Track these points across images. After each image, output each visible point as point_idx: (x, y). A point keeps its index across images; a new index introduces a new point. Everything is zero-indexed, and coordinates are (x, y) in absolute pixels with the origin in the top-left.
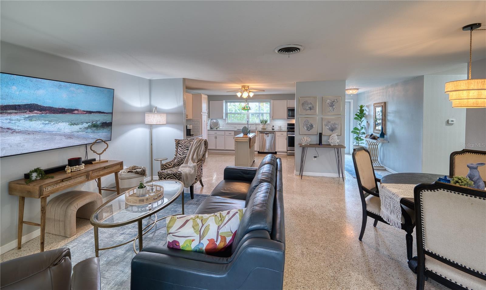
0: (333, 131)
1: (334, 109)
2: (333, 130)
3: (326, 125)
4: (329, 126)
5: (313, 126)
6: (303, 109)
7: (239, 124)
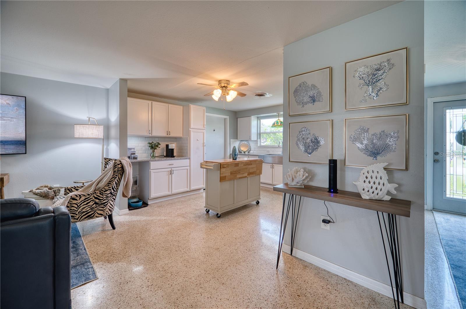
0: (379, 157)
1: (379, 90)
5: (318, 142)
6: (297, 102)
7: (273, 147)
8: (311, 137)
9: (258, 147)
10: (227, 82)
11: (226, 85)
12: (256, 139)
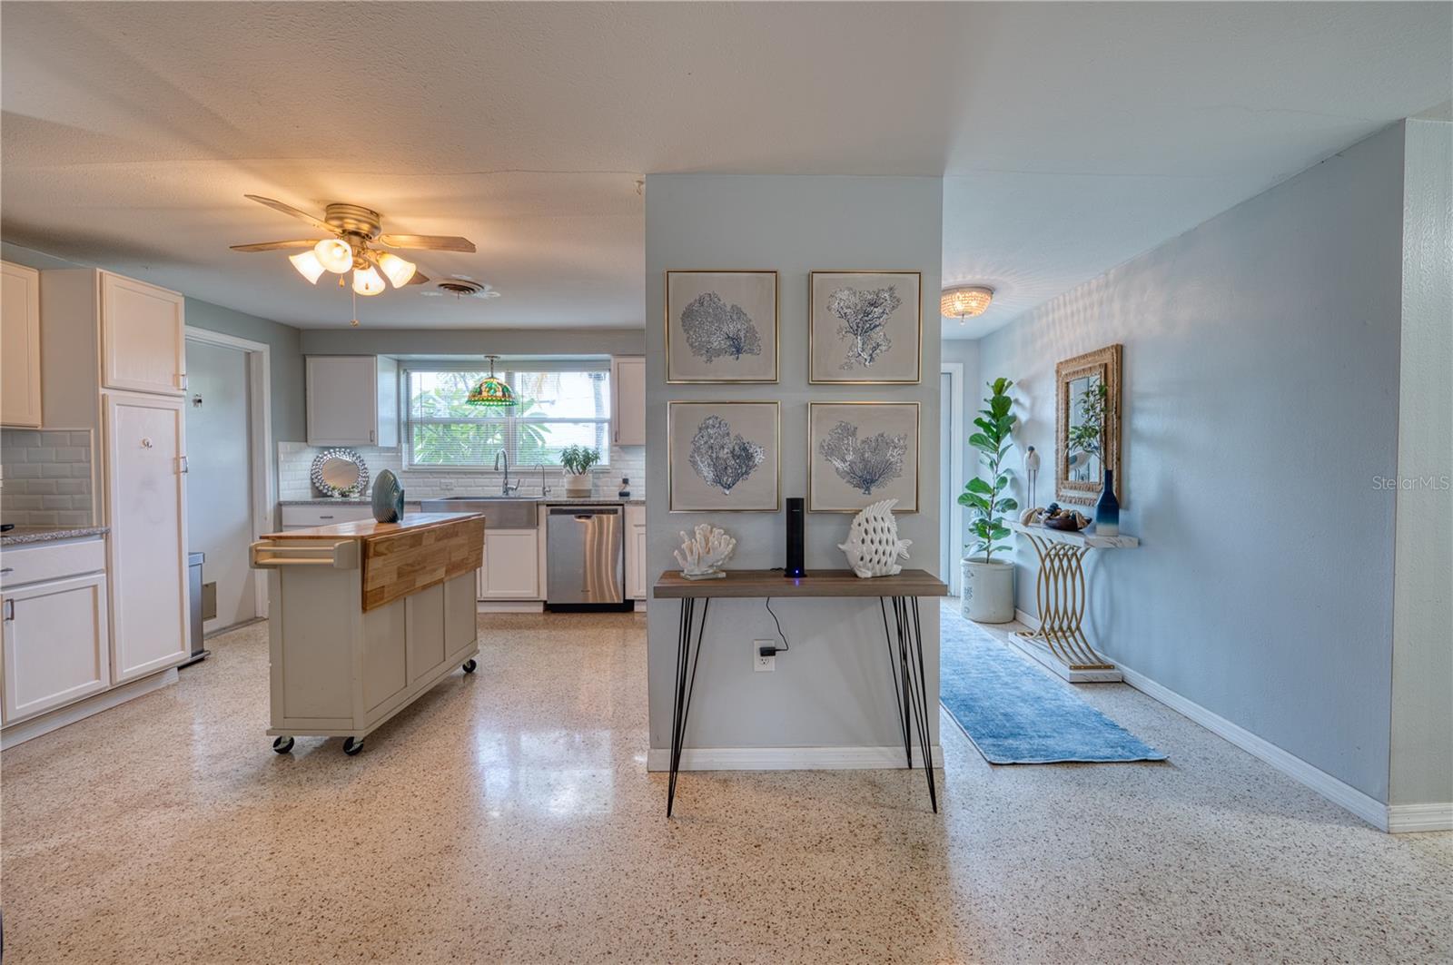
0: (873, 489)
1: (874, 349)
2: (872, 481)
3: (831, 451)
4: (850, 457)
5: (750, 457)
6: (691, 345)
7: (465, 473)
8: (730, 443)
9: (405, 472)
10: (372, 217)
11: (365, 228)
12: (393, 443)
